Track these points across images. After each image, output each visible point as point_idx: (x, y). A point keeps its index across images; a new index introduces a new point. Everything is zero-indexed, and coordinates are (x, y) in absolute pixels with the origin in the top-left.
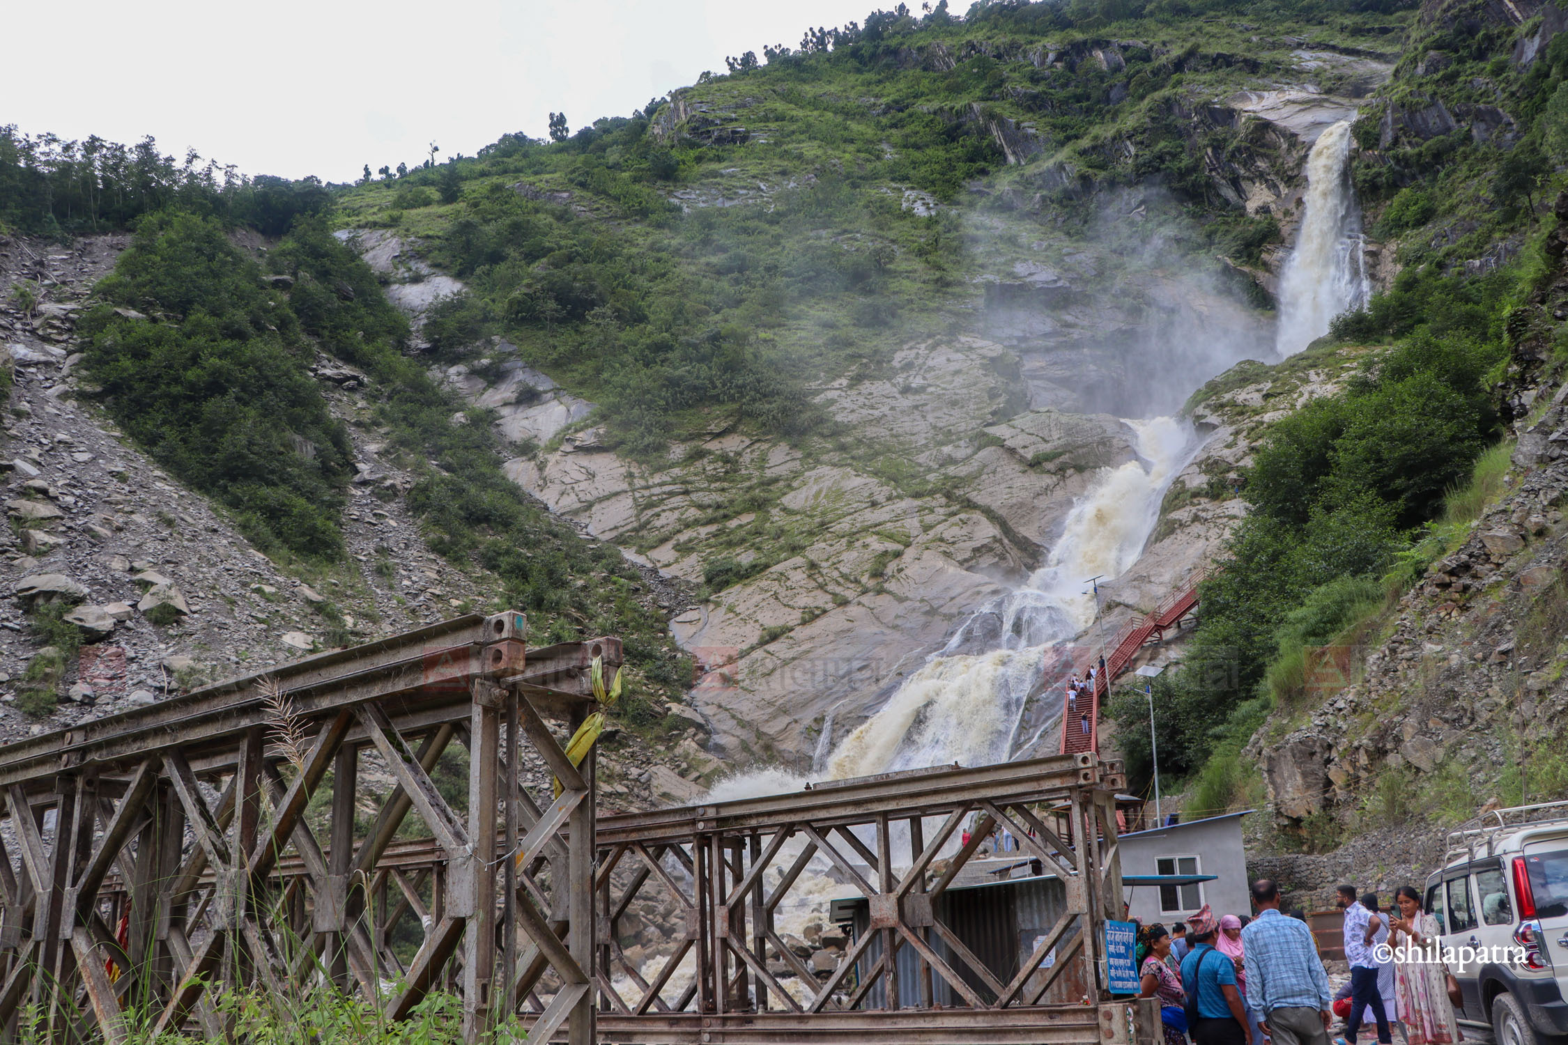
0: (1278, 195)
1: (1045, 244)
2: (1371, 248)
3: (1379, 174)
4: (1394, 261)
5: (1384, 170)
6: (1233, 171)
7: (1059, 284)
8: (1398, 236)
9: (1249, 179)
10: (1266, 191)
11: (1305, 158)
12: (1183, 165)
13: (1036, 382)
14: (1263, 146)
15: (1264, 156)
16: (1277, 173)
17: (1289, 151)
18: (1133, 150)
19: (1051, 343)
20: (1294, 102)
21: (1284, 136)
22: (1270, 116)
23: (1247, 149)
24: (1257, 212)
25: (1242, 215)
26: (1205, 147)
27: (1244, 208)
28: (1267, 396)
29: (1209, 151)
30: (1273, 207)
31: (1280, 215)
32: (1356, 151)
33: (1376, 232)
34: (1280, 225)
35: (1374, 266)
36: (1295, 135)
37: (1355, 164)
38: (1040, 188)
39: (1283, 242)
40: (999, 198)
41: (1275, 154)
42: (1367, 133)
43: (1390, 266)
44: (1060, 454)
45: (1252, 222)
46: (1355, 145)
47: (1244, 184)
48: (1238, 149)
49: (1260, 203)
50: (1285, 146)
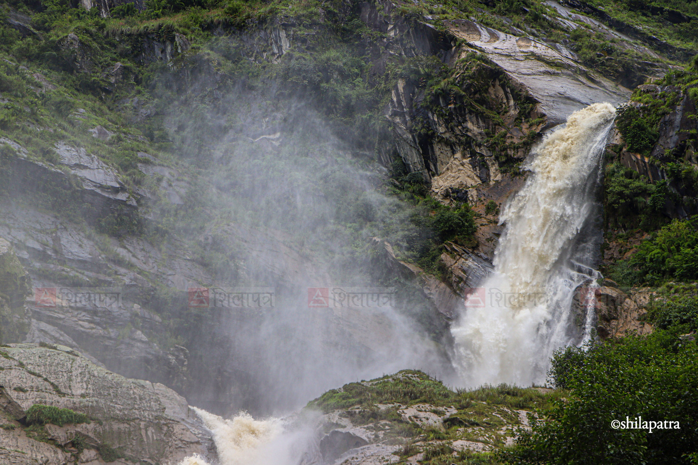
0: (485, 180)
1: (111, 135)
2: (608, 291)
3: (644, 192)
4: (642, 319)
5: (653, 187)
6: (429, 125)
7: (122, 197)
8: (653, 284)
9: (447, 143)
10: (468, 168)
11: (537, 137)
12: (353, 94)
13: (44, 325)
14: (482, 102)
15: (480, 115)
16: (492, 148)
17: (518, 120)
18: (286, 45)
19: (86, 276)
20: (539, 58)
21: (517, 97)
22: (505, 64)
23: (459, 97)
24: (446, 195)
25: (422, 193)
26: (396, 76)
27: (428, 184)
28: (451, 422)
29: (401, 85)
30: (473, 194)
31: (481, 209)
32: (618, 149)
33: (619, 272)
34: (478, 222)
35: (607, 319)
36: (534, 102)
37: (611, 167)
38: (124, 55)
39: (475, 247)
40: (56, 46)
41: (498, 118)
42: (640, 127)
43: (634, 325)
44: (80, 420)
45: (437, 206)
46: (617, 140)
47: (438, 149)
48: (445, 94)
49: (455, 184)
50: (513, 112)
